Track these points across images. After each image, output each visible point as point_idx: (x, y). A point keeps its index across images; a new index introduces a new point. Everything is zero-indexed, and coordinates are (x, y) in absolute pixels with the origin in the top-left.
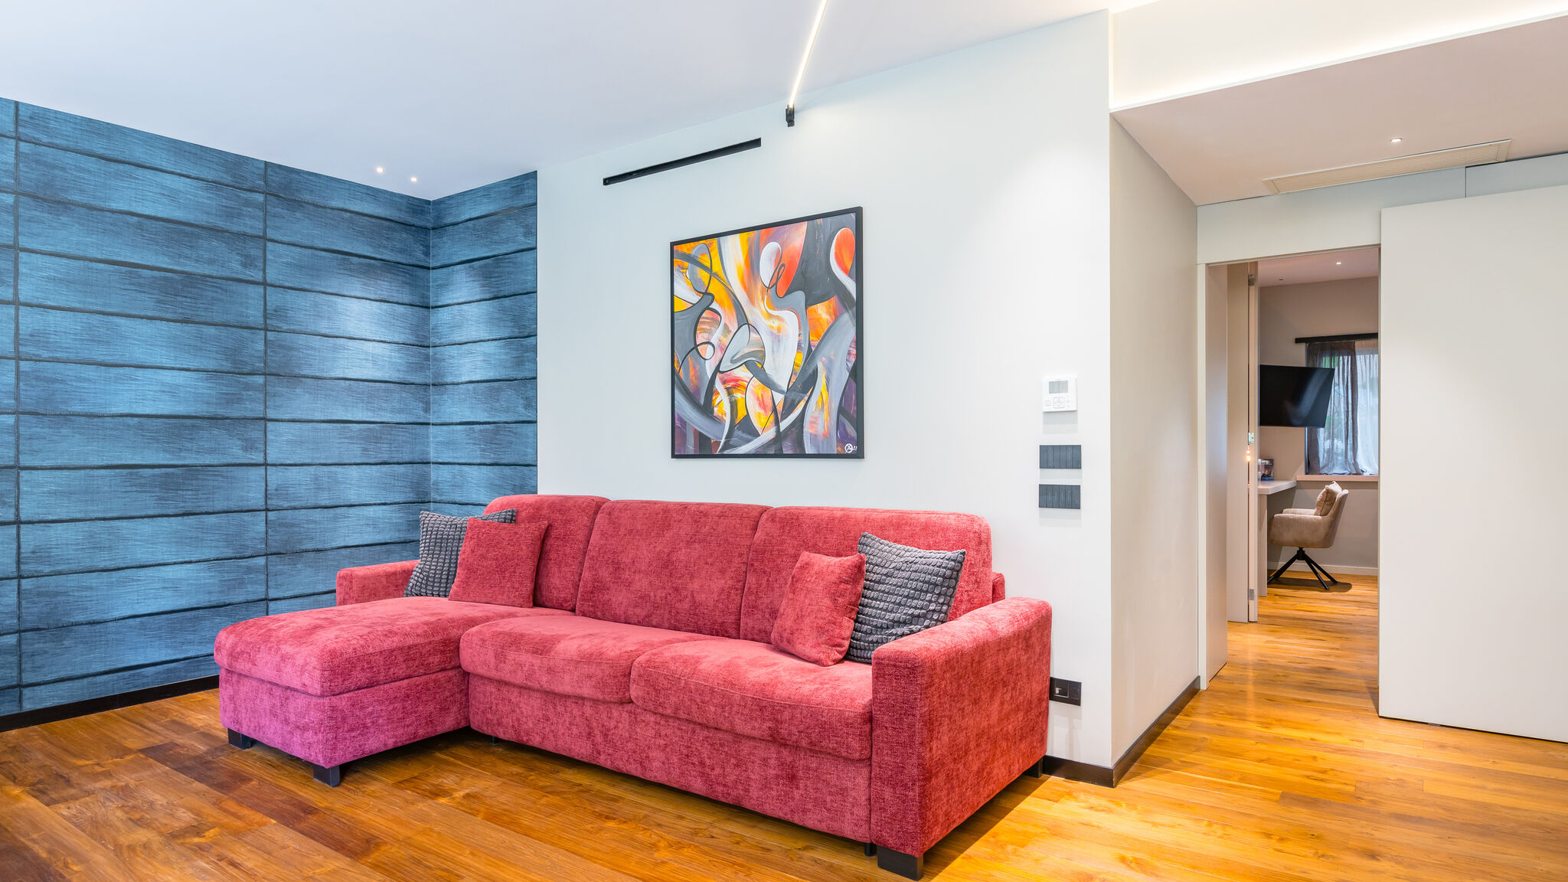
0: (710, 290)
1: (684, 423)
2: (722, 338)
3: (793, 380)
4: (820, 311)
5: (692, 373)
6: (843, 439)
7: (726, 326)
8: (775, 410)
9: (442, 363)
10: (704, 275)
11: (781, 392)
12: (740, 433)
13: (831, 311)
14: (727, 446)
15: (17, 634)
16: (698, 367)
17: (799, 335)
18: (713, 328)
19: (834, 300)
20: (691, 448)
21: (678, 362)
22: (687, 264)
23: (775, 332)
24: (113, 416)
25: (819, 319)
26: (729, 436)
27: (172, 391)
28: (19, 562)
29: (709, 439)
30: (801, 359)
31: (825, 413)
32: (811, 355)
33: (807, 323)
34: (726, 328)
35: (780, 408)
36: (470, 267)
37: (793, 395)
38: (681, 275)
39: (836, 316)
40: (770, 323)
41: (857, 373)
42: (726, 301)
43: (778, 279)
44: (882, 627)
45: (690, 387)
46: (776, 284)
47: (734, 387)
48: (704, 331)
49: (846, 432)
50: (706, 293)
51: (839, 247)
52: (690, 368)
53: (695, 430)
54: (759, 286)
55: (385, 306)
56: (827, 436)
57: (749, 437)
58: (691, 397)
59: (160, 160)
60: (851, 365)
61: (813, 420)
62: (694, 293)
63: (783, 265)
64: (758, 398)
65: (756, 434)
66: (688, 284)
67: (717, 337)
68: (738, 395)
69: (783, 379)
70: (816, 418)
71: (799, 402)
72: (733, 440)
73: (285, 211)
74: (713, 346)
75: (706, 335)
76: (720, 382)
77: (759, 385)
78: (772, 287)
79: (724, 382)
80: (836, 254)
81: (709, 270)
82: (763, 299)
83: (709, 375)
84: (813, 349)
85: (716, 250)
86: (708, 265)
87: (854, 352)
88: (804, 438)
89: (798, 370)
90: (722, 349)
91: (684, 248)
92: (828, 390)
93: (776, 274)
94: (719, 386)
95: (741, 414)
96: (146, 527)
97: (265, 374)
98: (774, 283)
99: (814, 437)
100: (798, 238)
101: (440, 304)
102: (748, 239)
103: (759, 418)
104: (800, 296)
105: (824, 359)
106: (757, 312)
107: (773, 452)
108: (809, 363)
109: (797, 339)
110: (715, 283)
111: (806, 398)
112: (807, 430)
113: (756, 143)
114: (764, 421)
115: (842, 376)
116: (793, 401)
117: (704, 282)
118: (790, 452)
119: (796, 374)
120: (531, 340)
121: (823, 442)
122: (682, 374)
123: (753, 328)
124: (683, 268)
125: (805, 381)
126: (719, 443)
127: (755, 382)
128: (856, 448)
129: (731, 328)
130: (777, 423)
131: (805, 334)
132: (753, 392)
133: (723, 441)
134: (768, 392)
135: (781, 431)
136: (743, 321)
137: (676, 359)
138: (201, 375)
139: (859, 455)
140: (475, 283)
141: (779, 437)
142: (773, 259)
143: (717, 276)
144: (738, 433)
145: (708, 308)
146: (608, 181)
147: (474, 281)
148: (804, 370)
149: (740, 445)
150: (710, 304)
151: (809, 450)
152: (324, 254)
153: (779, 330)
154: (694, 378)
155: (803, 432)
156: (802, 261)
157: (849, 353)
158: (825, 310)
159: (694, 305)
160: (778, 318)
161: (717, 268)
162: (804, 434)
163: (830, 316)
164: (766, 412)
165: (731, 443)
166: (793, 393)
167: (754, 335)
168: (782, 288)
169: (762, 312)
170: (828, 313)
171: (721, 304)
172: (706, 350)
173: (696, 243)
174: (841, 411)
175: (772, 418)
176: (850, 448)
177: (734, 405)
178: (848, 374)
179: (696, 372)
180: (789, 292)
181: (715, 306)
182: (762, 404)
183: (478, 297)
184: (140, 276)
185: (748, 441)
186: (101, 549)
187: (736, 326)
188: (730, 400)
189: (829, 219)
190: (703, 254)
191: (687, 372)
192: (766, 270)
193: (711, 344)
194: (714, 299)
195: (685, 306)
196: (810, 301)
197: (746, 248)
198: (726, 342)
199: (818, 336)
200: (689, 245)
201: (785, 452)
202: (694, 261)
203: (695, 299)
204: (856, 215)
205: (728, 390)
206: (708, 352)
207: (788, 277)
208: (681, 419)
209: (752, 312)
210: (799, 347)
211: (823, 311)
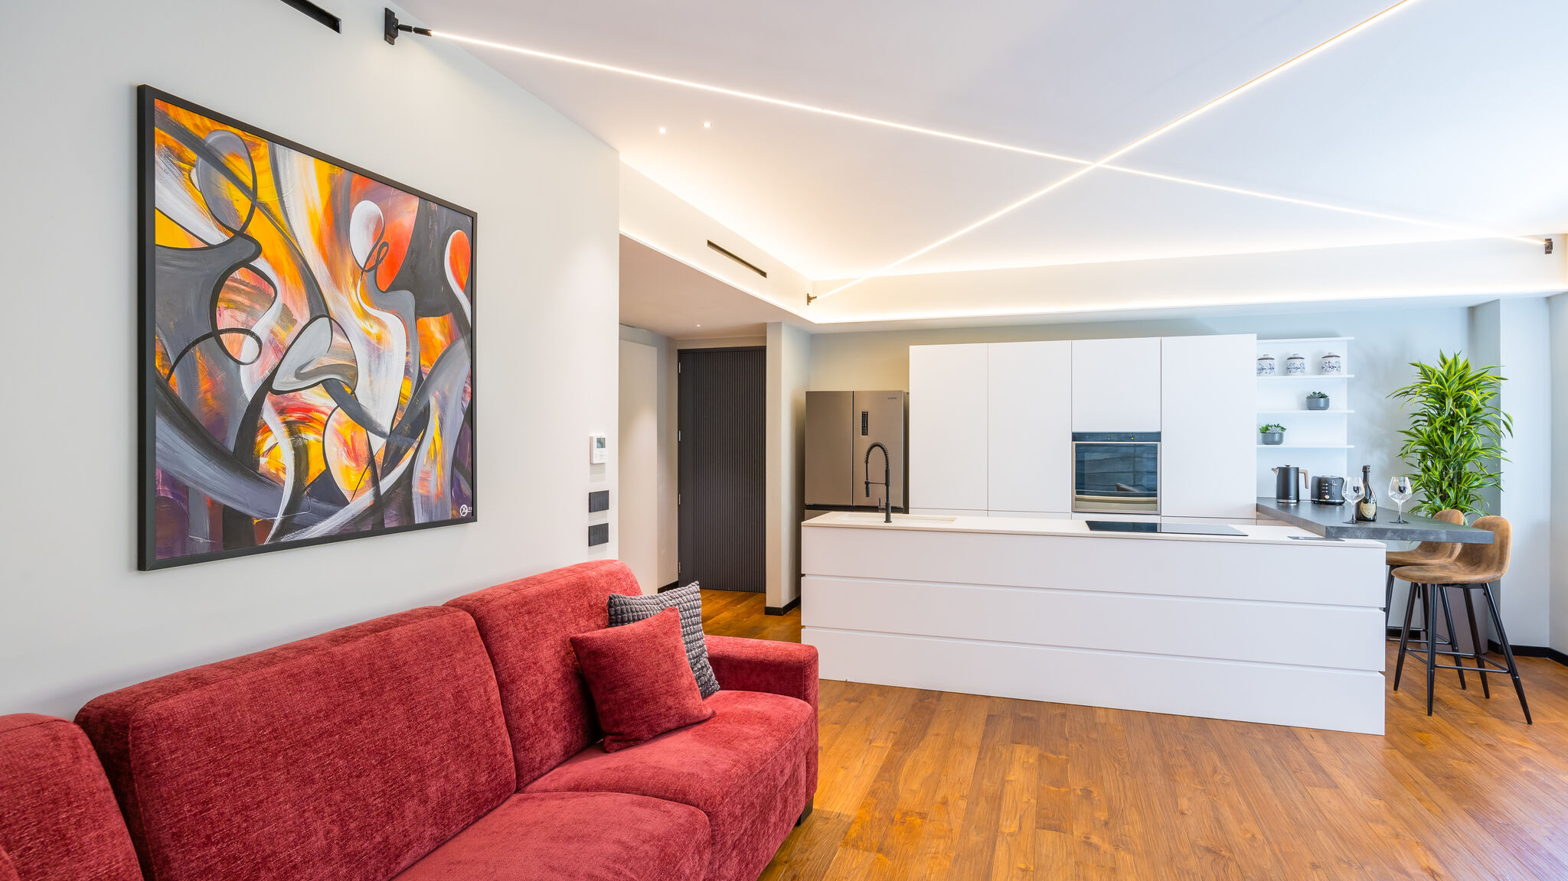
0: (253, 230)
1: (180, 489)
2: (278, 329)
3: (398, 418)
4: (432, 328)
5: (204, 385)
6: (459, 499)
7: (285, 310)
8: (371, 461)
10: (241, 201)
11: (382, 434)
12: (313, 502)
13: (446, 331)
14: (287, 526)
16: (221, 376)
17: (407, 354)
18: (257, 307)
19: (447, 318)
20: (202, 540)
21: (165, 356)
22: (191, 155)
23: (374, 341)
25: (431, 338)
26: (291, 508)
29: (249, 518)
30: (409, 389)
31: (439, 466)
32: (422, 386)
33: (417, 340)
34: (286, 315)
35: (379, 459)
37: (398, 440)
38: (176, 172)
39: (452, 341)
40: (366, 325)
41: (468, 416)
42: (285, 263)
43: (378, 262)
45: (200, 414)
46: (375, 268)
47: (303, 421)
48: (238, 306)
49: (461, 491)
50: (241, 234)
51: (453, 251)
52: (201, 376)
53: (213, 504)
54: (349, 262)
56: (440, 496)
57: (331, 507)
58: (203, 436)
60: (466, 405)
61: (423, 476)
62: (211, 222)
63: (385, 244)
64: (345, 443)
65: (343, 502)
66: (195, 197)
67: (265, 323)
68: (310, 437)
69: (384, 416)
70: (427, 472)
71: (406, 451)
72: (298, 517)
74: (258, 340)
75: (241, 316)
76: (272, 410)
77: (347, 422)
78: (369, 271)
79: (281, 411)
80: (451, 258)
81: (252, 193)
82: (355, 284)
83: (249, 392)
84: (425, 378)
85: (267, 162)
86: (249, 182)
87: (470, 390)
88: (414, 502)
89: (406, 403)
90: (276, 350)
91: (180, 116)
92: (442, 436)
93: (375, 253)
94: (269, 415)
95: (315, 469)
98: (372, 266)
99: (425, 500)
100: (408, 215)
102: (330, 177)
103: (347, 476)
104: (407, 298)
105: (438, 393)
106: (346, 303)
107: (369, 528)
108: (419, 397)
109: (404, 359)
110: (260, 221)
111: (415, 445)
112: (417, 489)
113: (331, 19)
114: (354, 479)
115: (457, 418)
116: (398, 449)
117: (239, 217)
118: (394, 524)
119: (402, 409)
121: (436, 507)
122: (176, 382)
123: (336, 326)
124: (180, 158)
125: (414, 422)
126: (272, 523)
127: (341, 415)
128: (470, 509)
129: (296, 316)
130: (375, 482)
131: (415, 355)
132: (337, 433)
133: (279, 519)
134: (362, 432)
135: (382, 493)
136: (319, 309)
137: (156, 347)
139: (472, 517)
141: (380, 503)
142: (372, 227)
143: (268, 210)
144: (309, 501)
145: (246, 264)
148: (413, 405)
149: (313, 523)
150: (253, 258)
151: (419, 518)
153: (379, 339)
154: (209, 395)
155: (411, 493)
156: (412, 251)
157: (465, 391)
158: (439, 328)
159: (211, 247)
160: (378, 320)
161: (266, 194)
162: (414, 497)
163: (446, 339)
164: (358, 465)
165: (296, 520)
166: (399, 438)
167: (338, 339)
168: (384, 275)
169: (353, 304)
170: (443, 333)
171: (276, 267)
172: (241, 344)
173: (218, 126)
174: (456, 463)
175: (368, 476)
176: (465, 510)
177: (301, 454)
178: (463, 417)
179: (214, 384)
180: (393, 288)
181: (260, 263)
182: (352, 453)
185: (328, 515)
187: (306, 316)
188: (294, 444)
189: (445, 210)
190: (234, 155)
191: (190, 383)
192: (361, 244)
193: (252, 334)
194: (258, 251)
195: (186, 243)
196: (423, 310)
197: (327, 189)
198: (287, 337)
199: (430, 361)
200: (197, 118)
201: (389, 524)
202: (211, 156)
203: (216, 237)
204: (469, 220)
205: (289, 424)
206: (247, 349)
207: (392, 264)
208: (172, 481)
209: (337, 301)
210: (407, 372)
211: (435, 327)
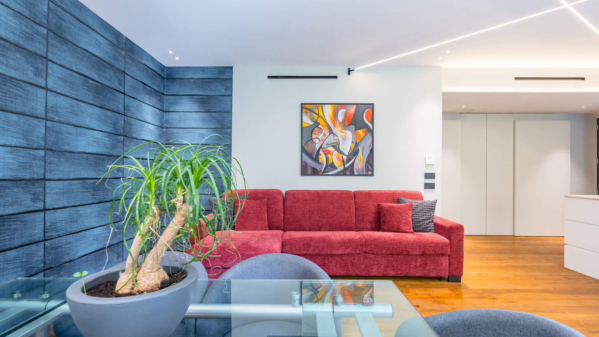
0: (318, 121)
1: (306, 164)
2: (323, 137)
3: (350, 152)
4: (360, 132)
5: (310, 148)
6: (368, 170)
8: (343, 161)
9: (172, 136)
10: (316, 116)
11: (346, 155)
13: (364, 132)
14: (324, 172)
15: (44, 272)
16: (313, 146)
17: (353, 138)
18: (319, 134)
19: (365, 129)
20: (310, 172)
21: (304, 143)
22: (308, 111)
23: (344, 137)
24: (78, 153)
25: (359, 134)
26: (325, 168)
27: (97, 141)
28: (45, 232)
29: (317, 169)
30: (353, 146)
31: (362, 163)
32: (357, 145)
33: (355, 135)
34: (325, 134)
35: (345, 160)
36: (191, 98)
37: (350, 157)
38: (306, 115)
39: (366, 134)
40: (342, 134)
41: (372, 151)
43: (345, 121)
44: (419, 222)
45: (309, 152)
46: (344, 122)
47: (328, 153)
48: (316, 134)
49: (369, 168)
50: (316, 122)
51: (366, 114)
53: (311, 167)
54: (338, 122)
55: (154, 109)
56: (362, 169)
57: (334, 169)
58: (310, 155)
59: (96, 27)
60: (370, 149)
62: (311, 121)
63: (347, 117)
64: (337, 157)
65: (336, 168)
66: (309, 118)
67: (321, 136)
68: (329, 156)
69: (346, 151)
70: (358, 164)
71: (352, 159)
72: (327, 170)
73: (130, 61)
74: (319, 139)
75: (316, 136)
77: (338, 153)
79: (323, 151)
80: (366, 116)
81: (318, 115)
82: (339, 126)
83: (318, 149)
84: (357, 143)
85: (321, 109)
86: (318, 113)
87: (372, 145)
88: (354, 170)
89: (352, 149)
90: (323, 141)
91: (307, 106)
92: (362, 156)
93: (344, 119)
94: (321, 152)
95: (330, 162)
96: (88, 210)
97: (123, 136)
99: (358, 170)
100: (353, 109)
101: (170, 110)
102: (334, 107)
103: (337, 163)
104: (353, 127)
105: (361, 146)
106: (337, 130)
107: (343, 174)
108: (356, 147)
109: (352, 140)
110: (320, 119)
111: (355, 158)
112: (355, 167)
113: (336, 77)
114: (339, 164)
115: (367, 152)
117: (316, 119)
118: (349, 174)
119: (351, 150)
120: (229, 130)
121: (361, 172)
122: (306, 148)
123: (335, 135)
124: (306, 113)
125: (355, 153)
126: (321, 171)
127: (336, 152)
128: (372, 173)
129: (326, 134)
130: (344, 165)
131: (355, 138)
132: (335, 155)
133: (323, 170)
134: (341, 155)
135: (346, 167)
136: (331, 132)
137: (303, 142)
138: (106, 134)
139: (372, 175)
140: (195, 105)
141: (345, 170)
142: (343, 114)
143: (321, 117)
144: (329, 168)
145: (317, 127)
146: (269, 77)
147: (194, 104)
148: (354, 149)
149: (330, 172)
150: (318, 125)
151: (356, 173)
152: (140, 83)
153: (345, 136)
155: (353, 168)
156: (354, 116)
157: (370, 145)
159: (311, 125)
160: (345, 133)
161: (321, 114)
163: (363, 134)
164: (340, 161)
166: (350, 156)
167: (335, 137)
168: (346, 123)
169: (339, 130)
171: (323, 126)
173: (312, 105)
174: (367, 162)
175: (342, 163)
176: (370, 173)
177: (327, 159)
178: (369, 151)
179: (312, 147)
180: (349, 125)
181: (320, 126)
182: (339, 159)
183: (196, 110)
184: (88, 83)
185: (333, 170)
186: (73, 222)
187: (329, 134)
188: (326, 157)
189: (364, 105)
190: (315, 109)
191: (308, 147)
192: (340, 118)
193: (318, 138)
194: (319, 124)
195: (307, 125)
196: (356, 129)
197: (333, 110)
198: (324, 138)
199: (359, 140)
200: (309, 105)
201: (347, 174)
202: (311, 111)
203: (312, 123)
204: (372, 106)
205: (325, 154)
206: (317, 141)
207: (348, 121)
208: (305, 163)
209: (335, 130)
210: (352, 142)
211: (361, 132)
